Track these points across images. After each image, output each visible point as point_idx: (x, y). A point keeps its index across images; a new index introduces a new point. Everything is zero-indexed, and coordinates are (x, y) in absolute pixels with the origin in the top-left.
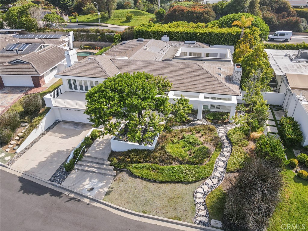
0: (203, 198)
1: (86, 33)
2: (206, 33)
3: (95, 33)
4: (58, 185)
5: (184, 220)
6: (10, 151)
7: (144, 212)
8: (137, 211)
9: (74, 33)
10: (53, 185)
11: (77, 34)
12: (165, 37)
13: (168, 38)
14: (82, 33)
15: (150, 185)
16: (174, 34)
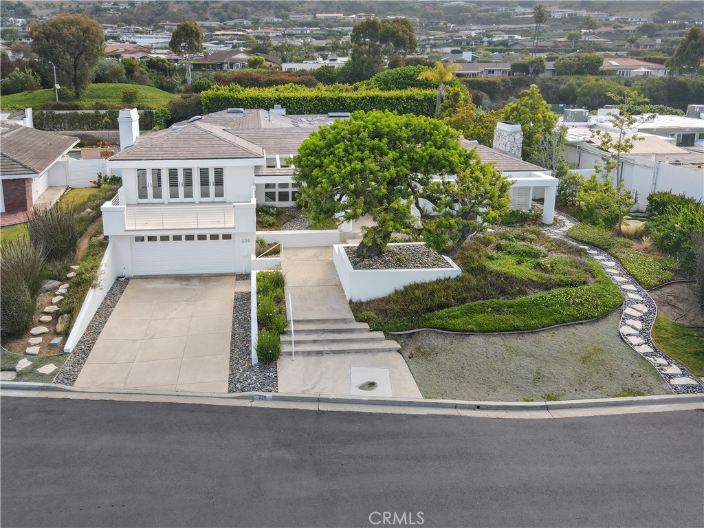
0: (645, 343)
1: (68, 112)
2: (364, 98)
3: (92, 112)
4: (269, 395)
5: (651, 392)
6: (40, 352)
7: (549, 398)
8: (532, 401)
9: (33, 113)
10: (252, 398)
11: (43, 115)
12: (277, 109)
13: (284, 110)
14: (57, 112)
15: (515, 341)
16: (296, 102)
